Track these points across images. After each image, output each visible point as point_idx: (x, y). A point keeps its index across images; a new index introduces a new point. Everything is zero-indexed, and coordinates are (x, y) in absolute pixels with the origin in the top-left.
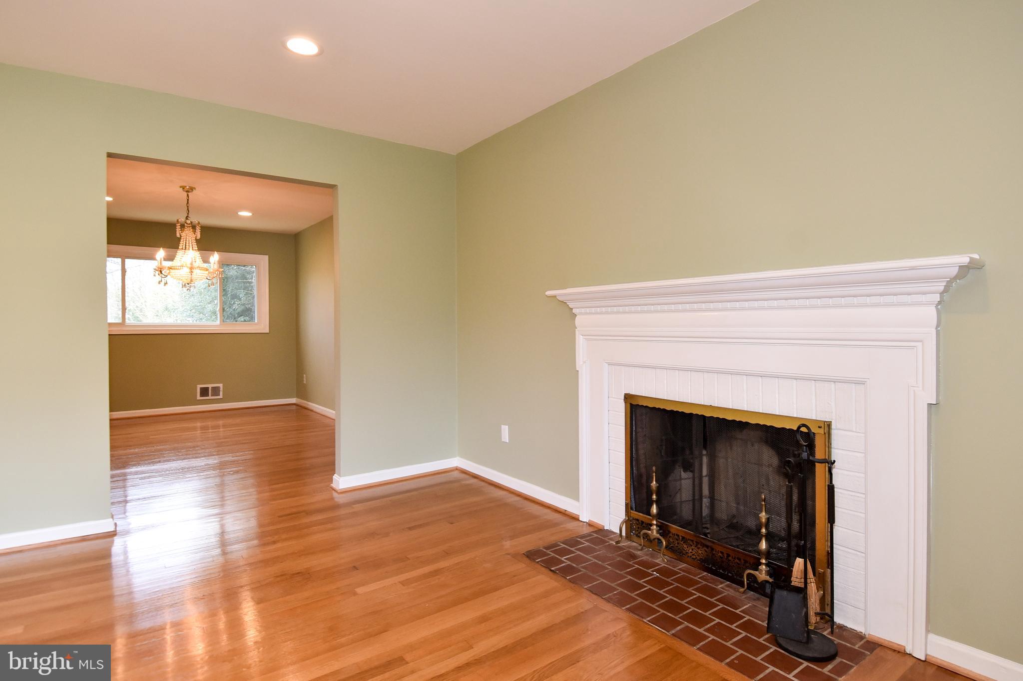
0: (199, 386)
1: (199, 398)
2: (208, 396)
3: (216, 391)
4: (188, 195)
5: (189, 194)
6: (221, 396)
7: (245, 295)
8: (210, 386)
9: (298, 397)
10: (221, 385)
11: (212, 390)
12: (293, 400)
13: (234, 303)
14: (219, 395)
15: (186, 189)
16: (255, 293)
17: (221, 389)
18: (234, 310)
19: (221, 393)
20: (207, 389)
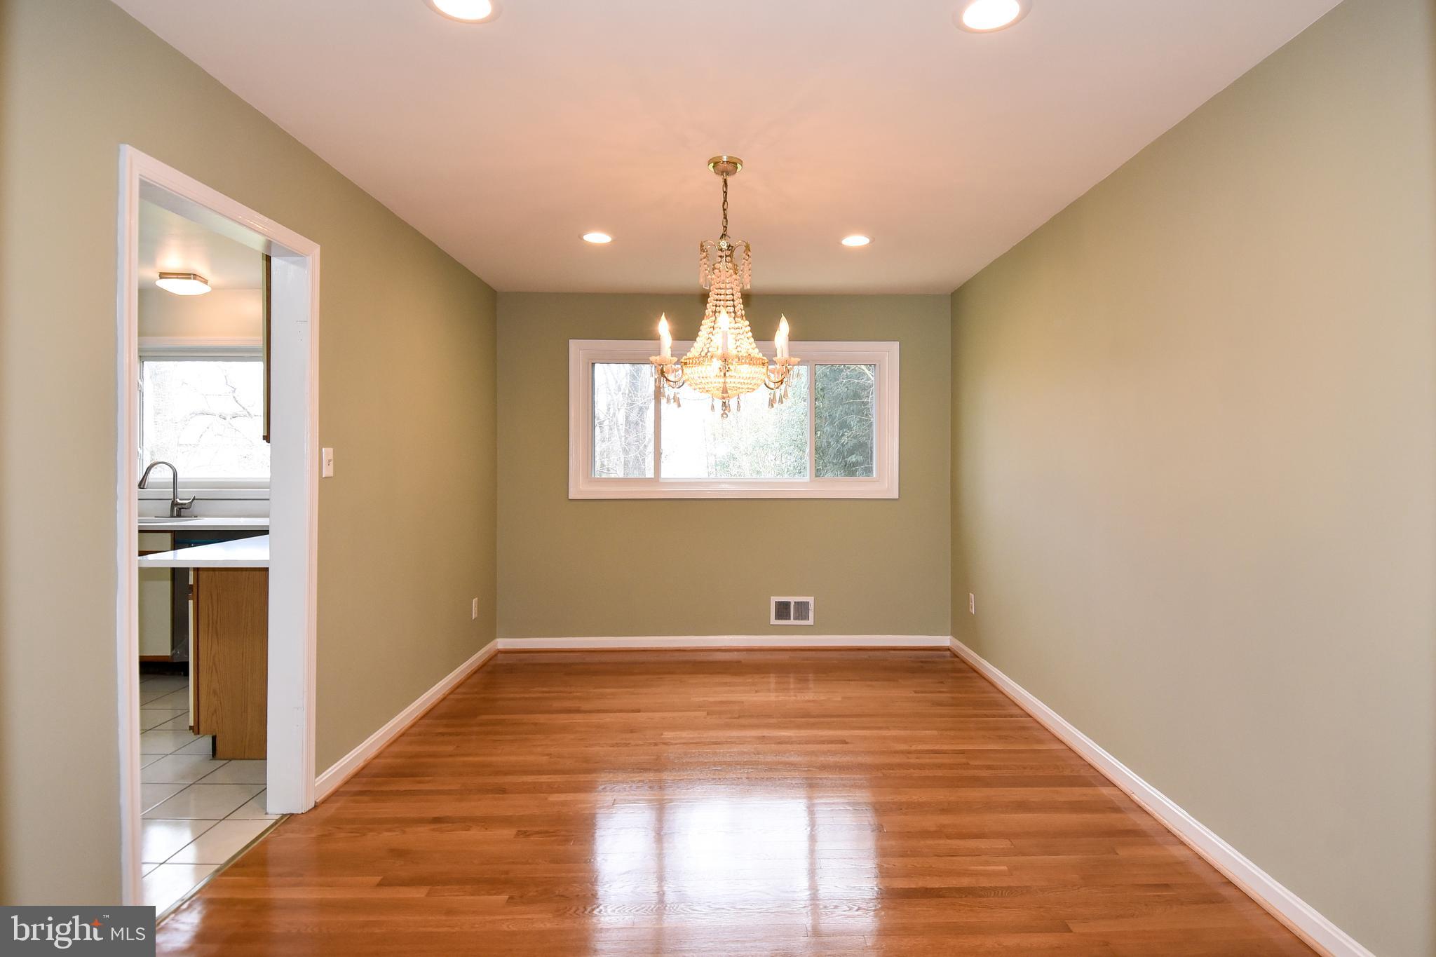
0: (774, 599)
1: (773, 621)
2: (790, 619)
3: (802, 609)
4: (725, 181)
5: (729, 179)
6: (811, 622)
7: (858, 422)
8: (792, 599)
9: (954, 634)
10: (811, 600)
11: (794, 606)
12: (945, 641)
13: (843, 435)
14: (807, 618)
15: (721, 167)
16: (874, 419)
17: (812, 607)
18: (843, 445)
19: (811, 615)
20: (787, 604)
